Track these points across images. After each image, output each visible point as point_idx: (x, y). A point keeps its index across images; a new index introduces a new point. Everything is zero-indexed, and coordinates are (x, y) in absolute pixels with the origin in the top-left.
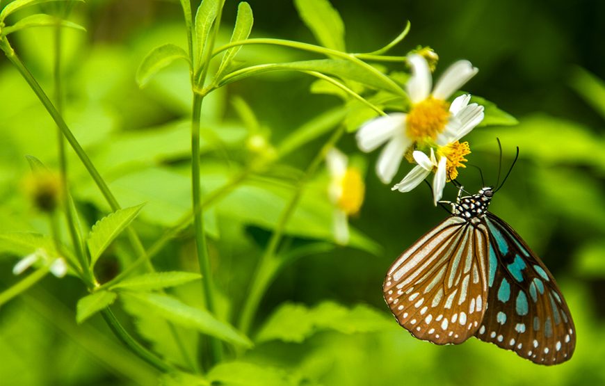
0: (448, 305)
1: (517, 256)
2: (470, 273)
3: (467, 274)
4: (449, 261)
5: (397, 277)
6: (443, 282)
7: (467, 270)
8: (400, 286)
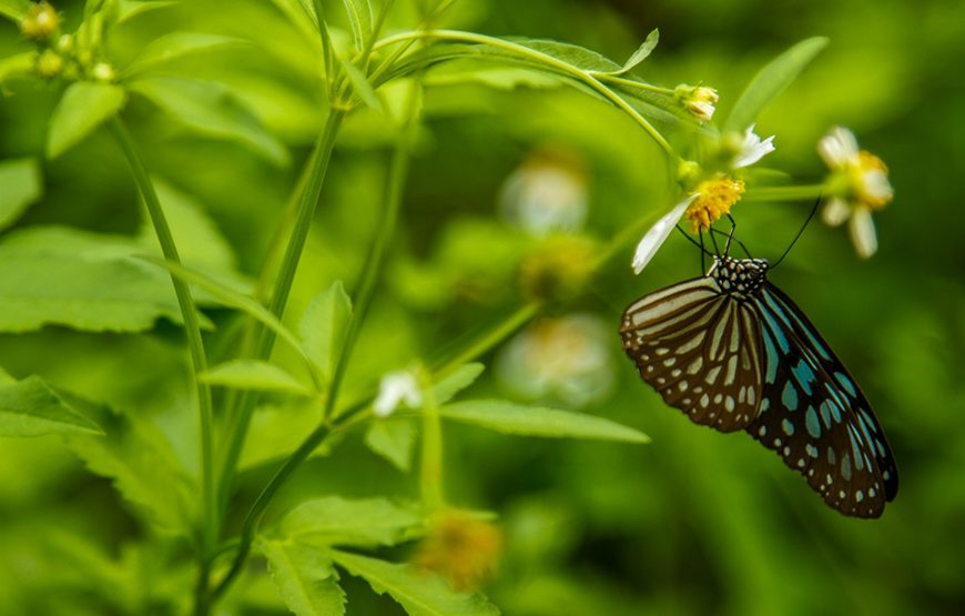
0: (711, 379)
1: (801, 361)
2: (739, 353)
3: (733, 354)
4: (711, 327)
5: (638, 319)
6: (703, 349)
7: (734, 348)
8: (640, 334)
